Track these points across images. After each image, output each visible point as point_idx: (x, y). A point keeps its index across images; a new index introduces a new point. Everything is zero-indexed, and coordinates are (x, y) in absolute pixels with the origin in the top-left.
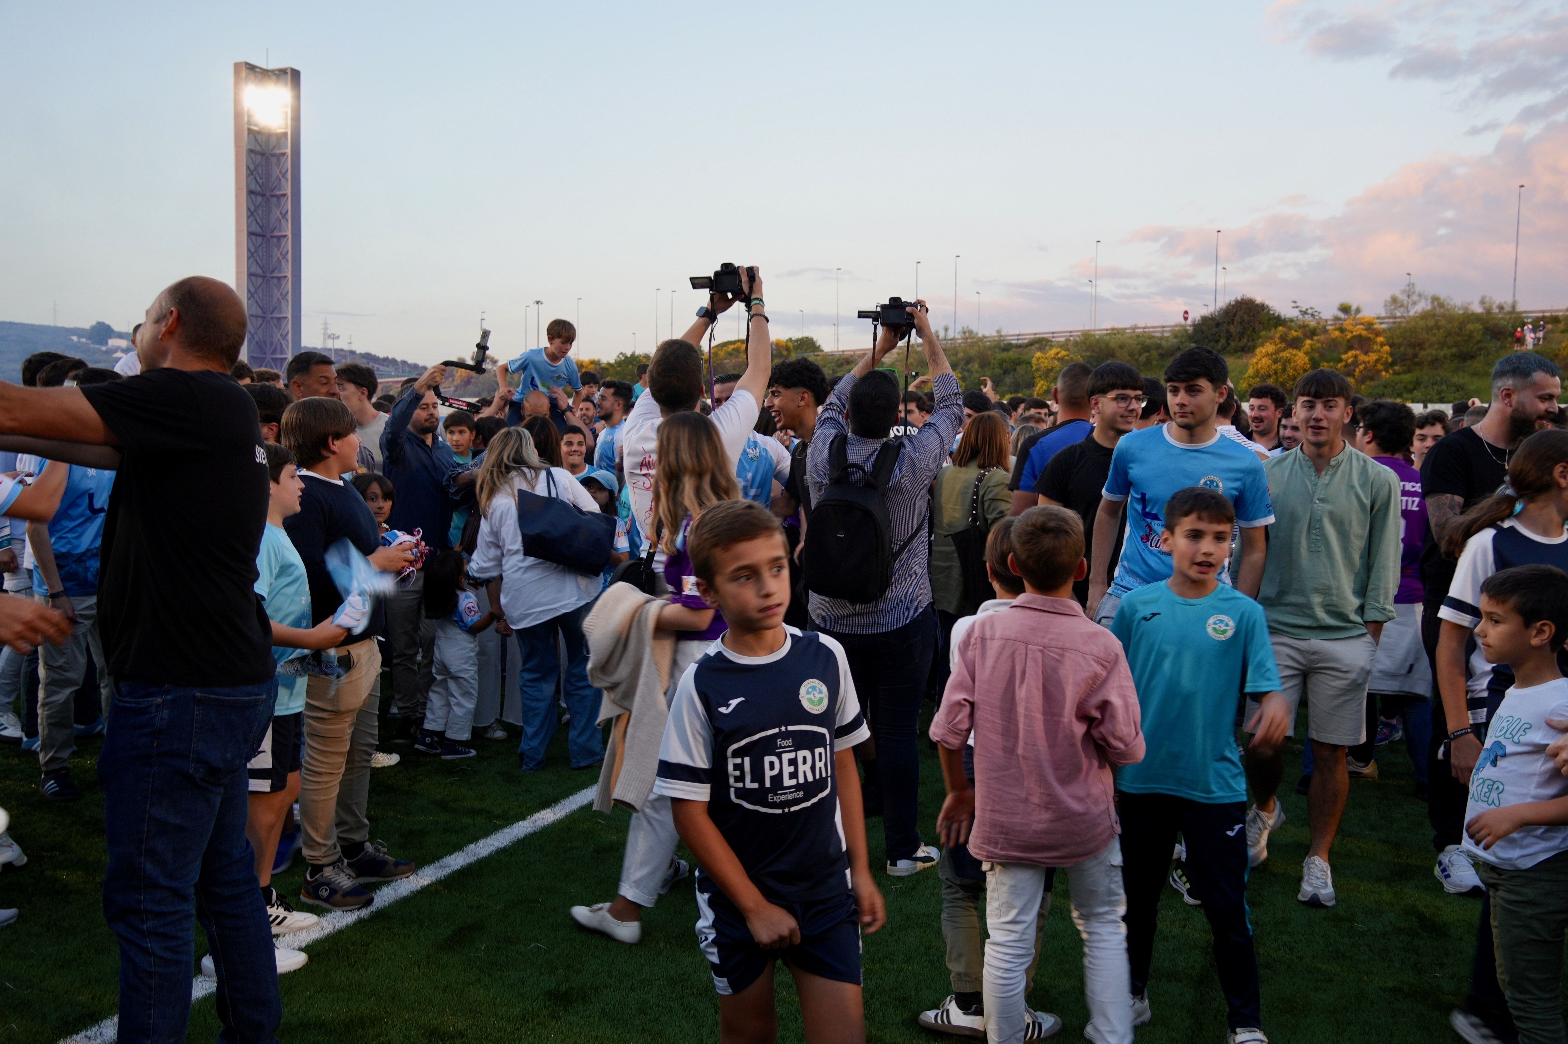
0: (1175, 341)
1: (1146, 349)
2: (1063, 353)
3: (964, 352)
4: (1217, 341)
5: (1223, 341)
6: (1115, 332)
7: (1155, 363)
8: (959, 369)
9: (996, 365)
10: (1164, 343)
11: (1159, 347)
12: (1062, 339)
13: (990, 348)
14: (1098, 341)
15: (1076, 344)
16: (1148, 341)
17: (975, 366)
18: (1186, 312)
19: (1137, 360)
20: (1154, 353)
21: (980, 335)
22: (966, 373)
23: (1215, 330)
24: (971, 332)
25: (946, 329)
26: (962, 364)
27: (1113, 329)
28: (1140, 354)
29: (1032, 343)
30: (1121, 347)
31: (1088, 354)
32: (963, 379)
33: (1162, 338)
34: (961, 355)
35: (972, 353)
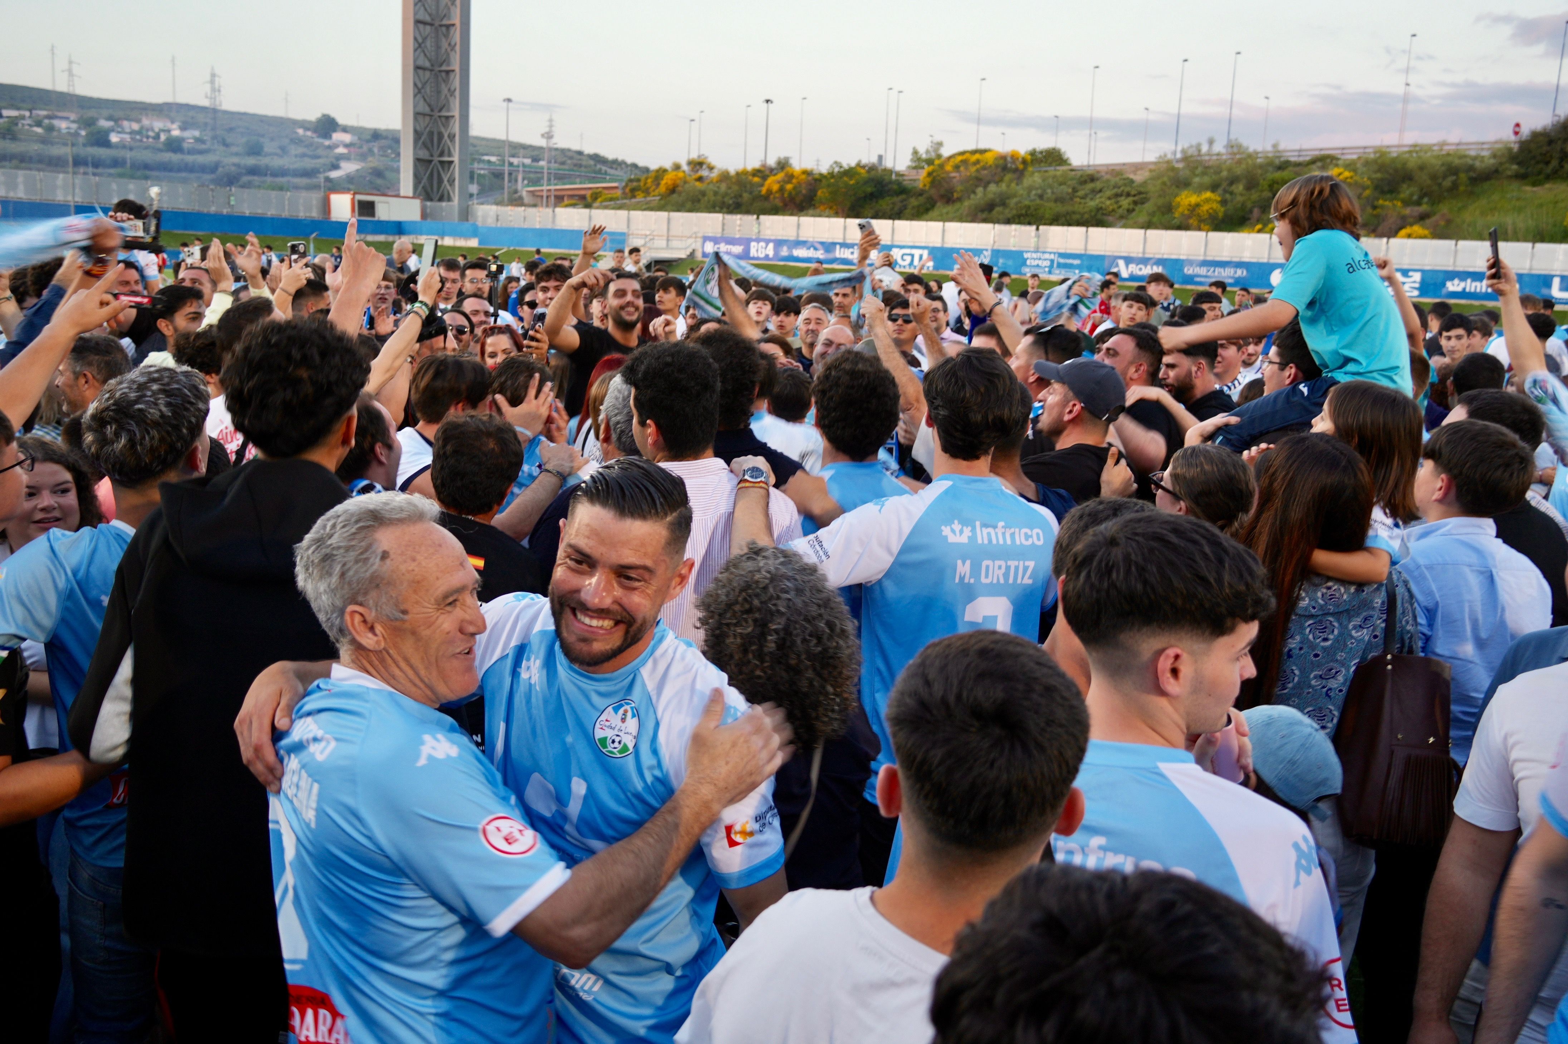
0: (1492, 161)
1: (1452, 170)
2: (1347, 174)
3: (1229, 170)
4: (1547, 163)
5: (1554, 163)
6: (1416, 149)
7: (1462, 188)
8: (1220, 191)
9: (1266, 187)
10: (1478, 164)
11: (1471, 168)
12: (1355, 157)
13: (1261, 166)
14: (1394, 160)
15: (1367, 163)
16: (1457, 161)
17: (1239, 188)
18: (1518, 125)
19: (1440, 185)
20: (1463, 176)
21: (1251, 150)
22: (1228, 196)
23: (1545, 149)
24: (1239, 146)
25: (1211, 142)
26: (1224, 185)
27: (1415, 146)
28: (1445, 177)
29: (1313, 162)
30: (1422, 168)
31: (1379, 175)
32: (1224, 202)
33: (1475, 158)
34: (1224, 174)
35: (1238, 171)
